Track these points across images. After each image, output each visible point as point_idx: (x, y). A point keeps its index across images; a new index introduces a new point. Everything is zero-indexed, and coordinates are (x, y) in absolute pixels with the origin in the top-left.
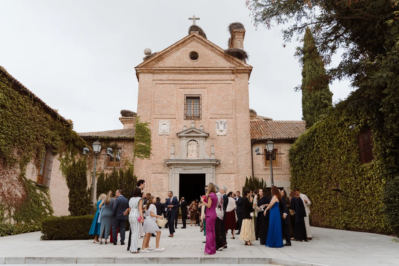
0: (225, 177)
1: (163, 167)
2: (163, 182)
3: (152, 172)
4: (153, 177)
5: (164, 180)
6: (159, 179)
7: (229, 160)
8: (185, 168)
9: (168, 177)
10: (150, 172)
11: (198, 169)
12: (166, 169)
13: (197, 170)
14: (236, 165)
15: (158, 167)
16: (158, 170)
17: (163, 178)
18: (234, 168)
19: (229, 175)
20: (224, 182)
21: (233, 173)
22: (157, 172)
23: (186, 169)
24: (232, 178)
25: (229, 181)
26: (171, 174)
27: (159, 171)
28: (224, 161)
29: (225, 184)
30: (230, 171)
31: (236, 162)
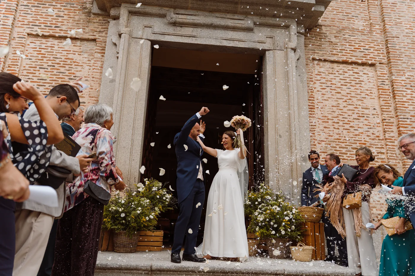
0: (341, 77)
1: (83, 16)
2: (78, 74)
3: (28, 31)
4: (31, 50)
5: (79, 68)
6: (57, 61)
7: (350, 16)
8: (181, 18)
9: (99, 55)
10: (21, 30)
11: (234, 29)
12: (96, 25)
13: (231, 34)
14: (378, 36)
15: (62, 14)
16: (59, 24)
17: (76, 57)
18: (372, 45)
19: (356, 70)
20: (339, 96)
21: (372, 65)
22: (51, 32)
23: (182, 25)
24: (366, 81)
25: (359, 91)
26: (115, 39)
27: (64, 28)
28: (333, 20)
29: (340, 101)
30: (358, 57)
31: (377, 27)
